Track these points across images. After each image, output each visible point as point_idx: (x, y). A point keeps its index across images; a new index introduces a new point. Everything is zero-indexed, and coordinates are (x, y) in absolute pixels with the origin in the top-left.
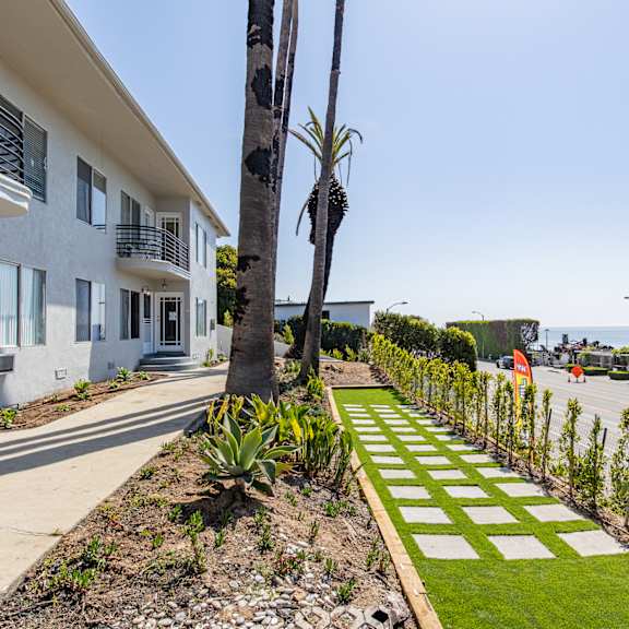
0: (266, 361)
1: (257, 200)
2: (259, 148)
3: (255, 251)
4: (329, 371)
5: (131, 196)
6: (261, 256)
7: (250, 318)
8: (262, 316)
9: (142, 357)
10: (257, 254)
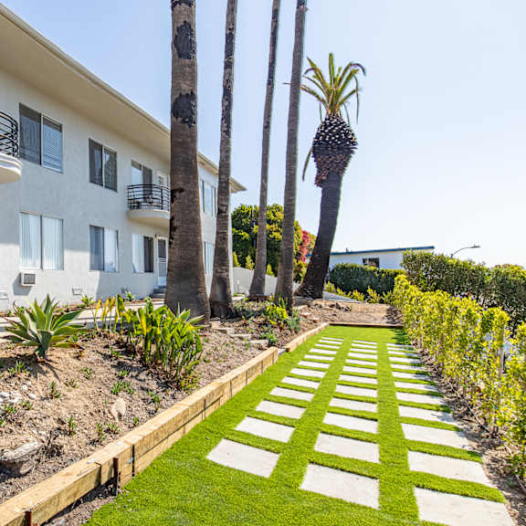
0: (193, 280)
1: (180, 140)
2: (181, 94)
3: (180, 184)
4: (334, 309)
5: (142, 164)
6: (185, 188)
7: (178, 242)
8: (187, 240)
9: (157, 288)
10: (182, 187)
